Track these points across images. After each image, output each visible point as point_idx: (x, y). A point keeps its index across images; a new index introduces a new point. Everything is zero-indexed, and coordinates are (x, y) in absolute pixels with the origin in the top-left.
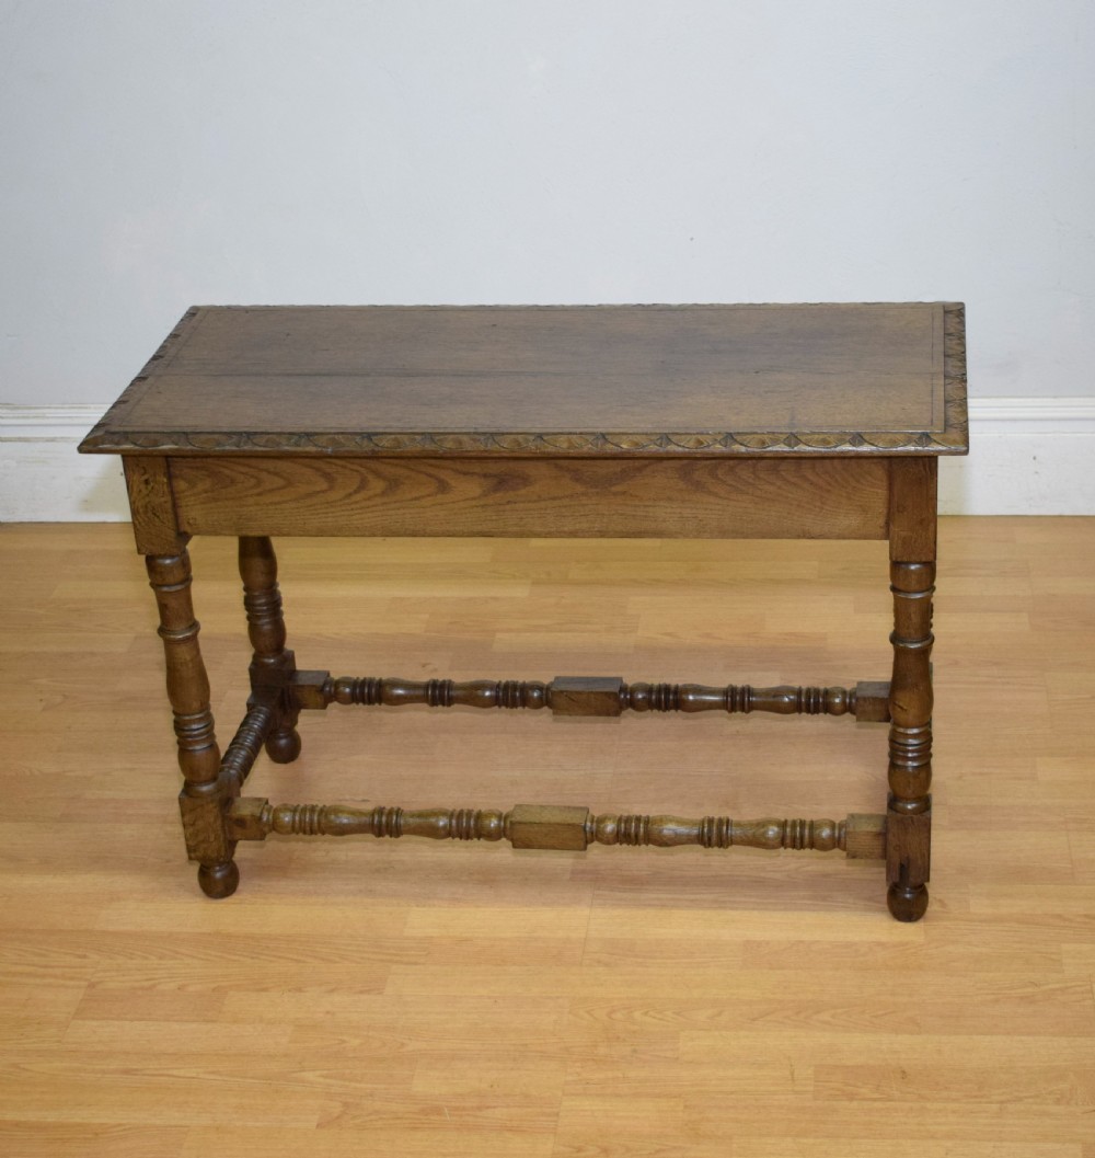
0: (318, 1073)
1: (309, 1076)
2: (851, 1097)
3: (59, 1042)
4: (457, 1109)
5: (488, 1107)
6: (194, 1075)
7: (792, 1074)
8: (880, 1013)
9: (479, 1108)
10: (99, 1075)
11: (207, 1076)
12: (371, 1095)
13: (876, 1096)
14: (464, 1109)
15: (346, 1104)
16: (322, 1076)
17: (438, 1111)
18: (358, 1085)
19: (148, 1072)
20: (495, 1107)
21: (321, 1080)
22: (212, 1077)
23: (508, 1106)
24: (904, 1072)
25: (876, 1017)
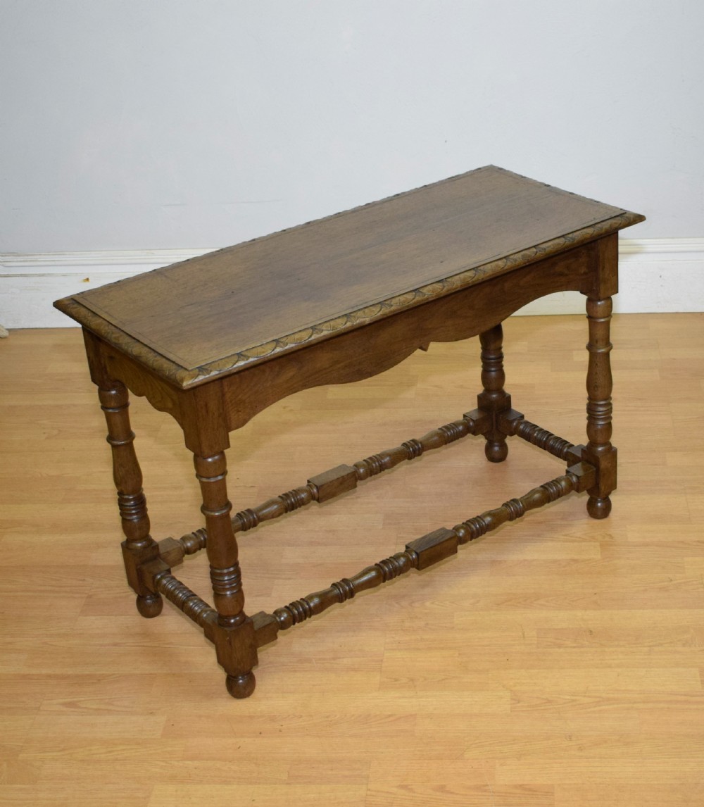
5: (339, 658)
13: (574, 645)
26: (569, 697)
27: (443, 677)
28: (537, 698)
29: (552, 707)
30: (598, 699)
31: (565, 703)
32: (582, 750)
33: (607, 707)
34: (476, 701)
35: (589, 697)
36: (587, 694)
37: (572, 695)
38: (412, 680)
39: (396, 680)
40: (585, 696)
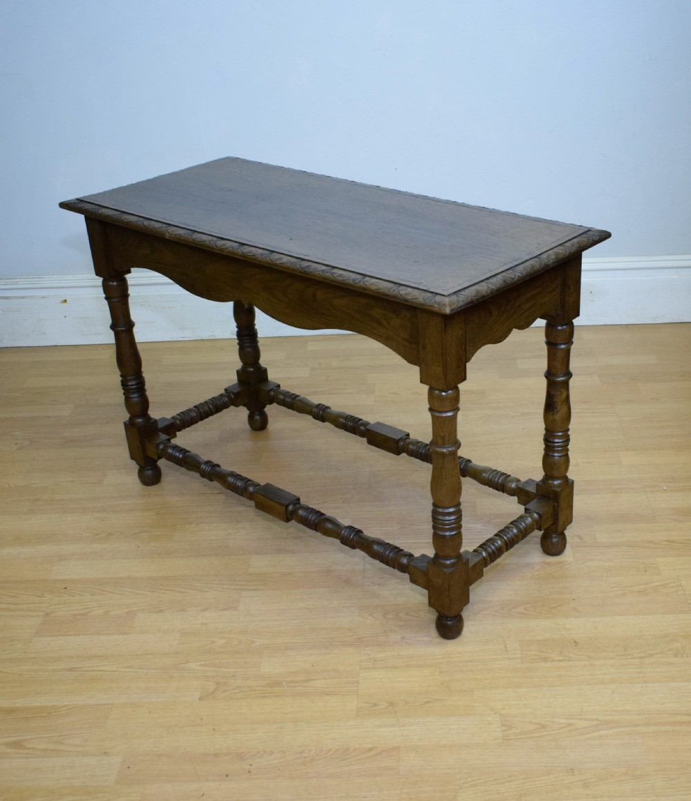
0: (198, 663)
1: (192, 665)
2: (545, 660)
3: (26, 652)
4: (292, 682)
5: (312, 680)
6: (116, 669)
7: (505, 647)
8: (554, 605)
9: (306, 681)
10: (51, 673)
11: (124, 670)
12: (234, 676)
13: (561, 658)
14: (296, 682)
15: (218, 683)
16: (201, 665)
17: (279, 684)
18: (225, 670)
19: (83, 669)
20: (316, 680)
21: (200, 668)
22: (127, 670)
23: (325, 679)
24: (576, 642)
25: (552, 608)
26: (562, 721)
27: (426, 700)
28: (530, 723)
29: (546, 733)
30: (595, 723)
31: (561, 728)
32: (587, 787)
33: (605, 732)
34: (464, 729)
35: (585, 719)
36: (583, 717)
37: (567, 718)
38: (392, 704)
39: (375, 705)
40: (581, 719)
